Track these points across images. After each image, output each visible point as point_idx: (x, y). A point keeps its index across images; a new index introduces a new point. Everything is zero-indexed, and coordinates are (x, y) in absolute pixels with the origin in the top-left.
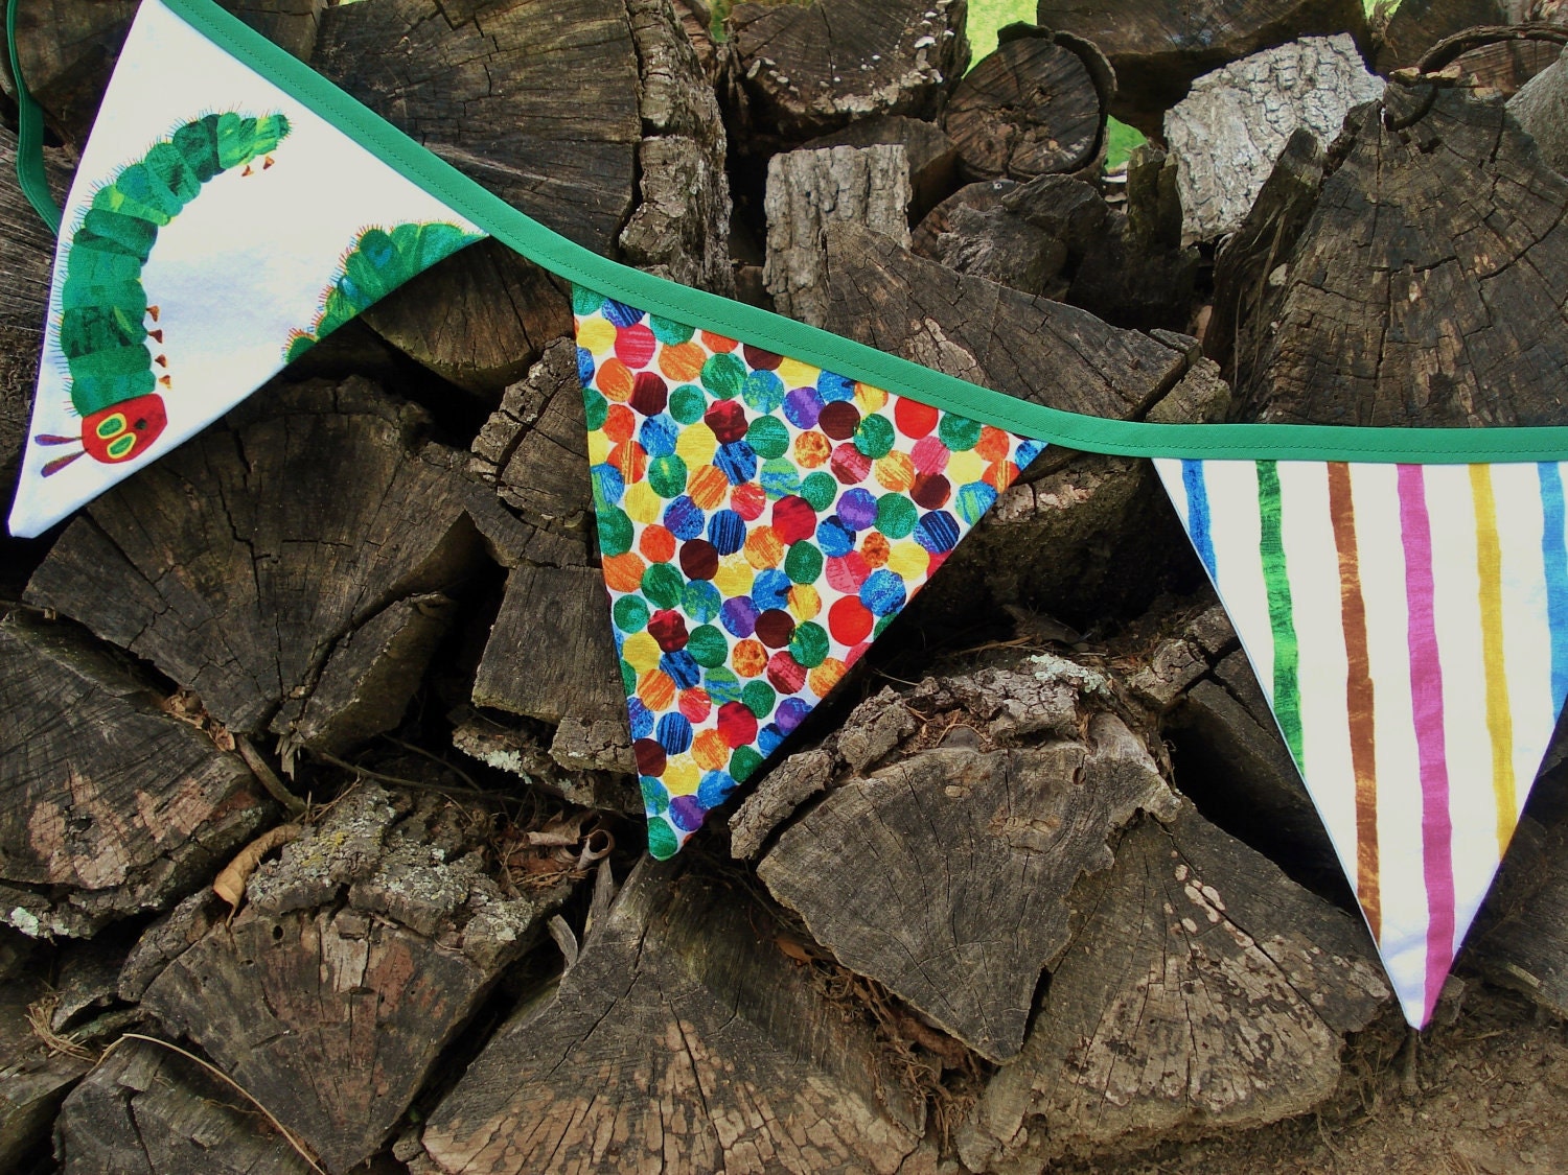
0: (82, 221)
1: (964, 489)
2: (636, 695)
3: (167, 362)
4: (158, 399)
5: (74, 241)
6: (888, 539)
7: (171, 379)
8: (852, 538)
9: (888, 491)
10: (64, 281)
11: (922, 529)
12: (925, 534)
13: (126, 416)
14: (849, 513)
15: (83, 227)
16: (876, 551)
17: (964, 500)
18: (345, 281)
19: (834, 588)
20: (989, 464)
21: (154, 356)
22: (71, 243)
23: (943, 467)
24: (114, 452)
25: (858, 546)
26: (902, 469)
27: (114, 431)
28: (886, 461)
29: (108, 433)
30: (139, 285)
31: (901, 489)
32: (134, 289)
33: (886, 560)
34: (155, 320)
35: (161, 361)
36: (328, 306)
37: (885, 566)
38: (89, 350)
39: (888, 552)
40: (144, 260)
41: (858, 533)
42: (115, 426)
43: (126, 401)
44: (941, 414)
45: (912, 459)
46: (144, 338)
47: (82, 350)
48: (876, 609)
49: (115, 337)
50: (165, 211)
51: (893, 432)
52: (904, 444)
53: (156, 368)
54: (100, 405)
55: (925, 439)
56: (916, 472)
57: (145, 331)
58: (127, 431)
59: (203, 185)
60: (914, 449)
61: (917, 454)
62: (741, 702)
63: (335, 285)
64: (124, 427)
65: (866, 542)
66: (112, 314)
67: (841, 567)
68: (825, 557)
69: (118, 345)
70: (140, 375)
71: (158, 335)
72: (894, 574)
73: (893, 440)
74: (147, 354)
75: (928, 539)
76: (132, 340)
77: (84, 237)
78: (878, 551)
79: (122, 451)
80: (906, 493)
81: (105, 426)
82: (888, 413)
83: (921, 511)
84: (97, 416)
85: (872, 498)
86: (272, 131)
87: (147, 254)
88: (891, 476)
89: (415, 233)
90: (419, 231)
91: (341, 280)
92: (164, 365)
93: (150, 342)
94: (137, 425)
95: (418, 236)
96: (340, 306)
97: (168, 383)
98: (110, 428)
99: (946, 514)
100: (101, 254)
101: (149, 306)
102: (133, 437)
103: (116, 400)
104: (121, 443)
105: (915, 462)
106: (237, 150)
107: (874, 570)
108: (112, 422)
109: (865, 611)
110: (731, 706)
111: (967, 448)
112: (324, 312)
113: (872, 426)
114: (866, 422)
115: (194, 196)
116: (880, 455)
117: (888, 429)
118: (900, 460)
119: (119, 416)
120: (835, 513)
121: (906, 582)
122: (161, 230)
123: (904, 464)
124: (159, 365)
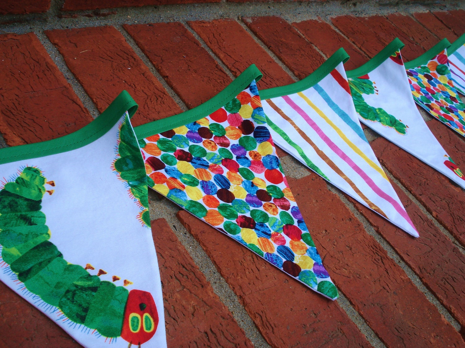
0: (14, 273)
1: (253, 116)
2: (265, 253)
3: (118, 276)
4: (134, 292)
5: (22, 281)
6: (254, 150)
7: (128, 280)
8: (247, 159)
9: (238, 139)
10: (40, 299)
11: (258, 139)
12: (260, 139)
13: (134, 312)
14: (239, 153)
15: (17, 274)
16: (255, 156)
17: (256, 119)
18: (131, 183)
19: (260, 173)
20: (250, 103)
21: (111, 280)
22: (23, 283)
23: (241, 118)
24: (150, 329)
25: (251, 159)
26: (234, 131)
27: (138, 323)
28: (227, 132)
29: (137, 326)
30: (71, 265)
31: (240, 136)
32: (71, 269)
33: (261, 155)
34: (93, 269)
35: (115, 279)
36: (136, 196)
37: (262, 157)
38: (86, 310)
39: (258, 153)
40: (60, 255)
41: (246, 156)
42: (136, 321)
43: (126, 308)
44: (223, 108)
45: (232, 126)
46: (99, 279)
47: (83, 314)
48: (275, 167)
49: (89, 292)
50: (42, 234)
51: (219, 125)
52: (225, 124)
53: (117, 284)
54: (120, 321)
55: (228, 118)
56: (237, 127)
57: (95, 276)
58: (142, 316)
59: (41, 210)
60: (229, 123)
61: (231, 123)
62: (284, 225)
63: (130, 187)
64: (138, 316)
65: (251, 156)
66: (76, 286)
67: (254, 167)
68: (248, 168)
69: (94, 294)
70: (116, 293)
71: (101, 272)
72: (266, 156)
73: (222, 126)
74: (108, 283)
75: (262, 139)
76: (95, 285)
77: (23, 276)
78: (256, 155)
79: (151, 324)
80: (243, 135)
81: (133, 325)
82: (212, 121)
83: (252, 135)
84: (125, 327)
85: (237, 145)
86: (33, 175)
87: (59, 252)
88: (234, 135)
89: (124, 145)
90: (123, 143)
91: (129, 184)
92: (118, 279)
93: (103, 278)
94: (142, 309)
95: (125, 145)
96: (140, 191)
97: (128, 283)
98: (135, 324)
99: (258, 128)
100: (41, 273)
101: (84, 267)
102: (146, 314)
103: (122, 313)
104: (146, 322)
105: (234, 125)
106: (33, 191)
107: (261, 160)
108: (133, 321)
109: (273, 171)
110: (285, 228)
111: (240, 107)
112: (138, 199)
113: (213, 128)
114: (210, 128)
115: (44, 217)
116: (225, 133)
117: (218, 125)
118: (230, 129)
119: (132, 315)
120: (236, 156)
121: (272, 154)
122: (50, 240)
123: (232, 129)
124: (116, 281)
